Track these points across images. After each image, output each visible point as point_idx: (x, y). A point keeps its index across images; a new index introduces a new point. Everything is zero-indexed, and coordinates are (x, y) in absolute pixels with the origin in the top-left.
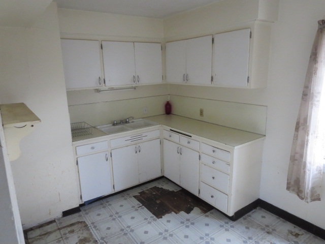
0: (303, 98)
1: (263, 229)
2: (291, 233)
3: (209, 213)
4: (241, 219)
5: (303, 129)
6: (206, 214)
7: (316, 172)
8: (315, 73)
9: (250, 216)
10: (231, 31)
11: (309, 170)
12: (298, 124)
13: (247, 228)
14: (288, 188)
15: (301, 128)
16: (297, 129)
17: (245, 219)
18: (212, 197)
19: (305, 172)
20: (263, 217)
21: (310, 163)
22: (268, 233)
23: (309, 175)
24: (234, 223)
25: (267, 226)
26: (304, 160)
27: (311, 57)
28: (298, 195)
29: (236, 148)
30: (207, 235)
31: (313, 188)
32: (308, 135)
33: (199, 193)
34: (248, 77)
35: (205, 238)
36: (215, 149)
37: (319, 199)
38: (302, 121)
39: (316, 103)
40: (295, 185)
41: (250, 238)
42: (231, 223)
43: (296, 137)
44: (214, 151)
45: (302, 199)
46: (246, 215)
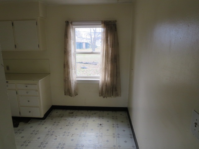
0: (65, 54)
1: (59, 117)
2: (70, 113)
3: (29, 122)
4: (47, 117)
5: (67, 67)
6: (28, 123)
7: (74, 84)
8: (68, 43)
9: (51, 114)
10: (24, 20)
11: (72, 83)
12: (64, 65)
13: (52, 119)
14: (65, 94)
15: (66, 67)
16: (64, 67)
17: (49, 116)
18: (30, 112)
19: (71, 85)
20: (57, 112)
21: (72, 80)
22: (61, 117)
23: (73, 85)
24: (45, 120)
25: (60, 115)
26: (69, 80)
27: (65, 36)
28: (70, 96)
29: (40, 81)
30: (34, 131)
31: (75, 90)
32: (69, 69)
33: (20, 114)
34: (39, 45)
35: (33, 133)
36: (27, 85)
37: (77, 94)
38: (66, 63)
39: (70, 55)
40: (68, 92)
41: (55, 122)
42: (43, 121)
43: (65, 71)
44: (26, 86)
45: (72, 96)
46: (49, 115)
